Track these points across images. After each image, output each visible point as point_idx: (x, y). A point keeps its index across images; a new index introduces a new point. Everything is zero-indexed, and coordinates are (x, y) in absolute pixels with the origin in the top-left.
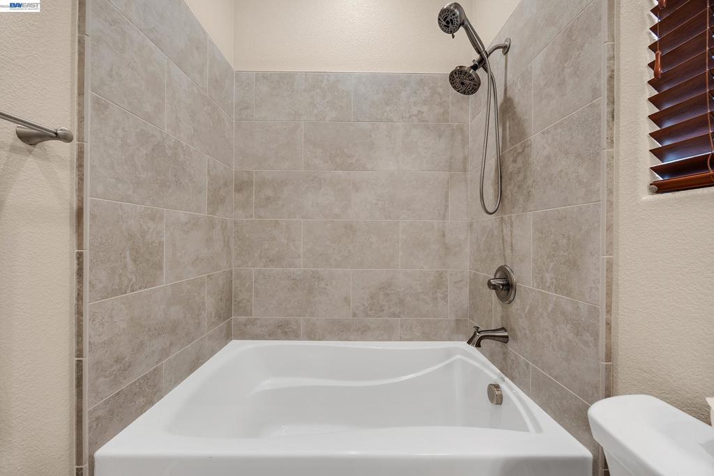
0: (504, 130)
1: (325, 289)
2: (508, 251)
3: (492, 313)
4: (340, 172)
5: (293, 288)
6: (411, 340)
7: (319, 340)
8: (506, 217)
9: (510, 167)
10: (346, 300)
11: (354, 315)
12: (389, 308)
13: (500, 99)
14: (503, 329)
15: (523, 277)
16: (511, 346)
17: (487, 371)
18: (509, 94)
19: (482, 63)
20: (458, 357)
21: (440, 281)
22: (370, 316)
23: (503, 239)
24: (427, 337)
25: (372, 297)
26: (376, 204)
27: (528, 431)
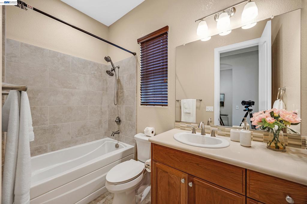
0: (118, 85)
1: (59, 131)
2: (119, 113)
3: (116, 128)
4: (66, 89)
5: (44, 133)
6: (92, 141)
7: (57, 150)
8: (119, 106)
9: (120, 95)
10: (69, 133)
11: (72, 138)
12: (85, 133)
13: (117, 78)
14: (118, 131)
15: (123, 119)
16: (120, 134)
17: (115, 142)
18: (119, 78)
19: (114, 69)
20: (106, 142)
21: (100, 122)
22: (78, 137)
23: (118, 111)
24: (97, 139)
25: (79, 131)
26: (80, 100)
27: (123, 147)
